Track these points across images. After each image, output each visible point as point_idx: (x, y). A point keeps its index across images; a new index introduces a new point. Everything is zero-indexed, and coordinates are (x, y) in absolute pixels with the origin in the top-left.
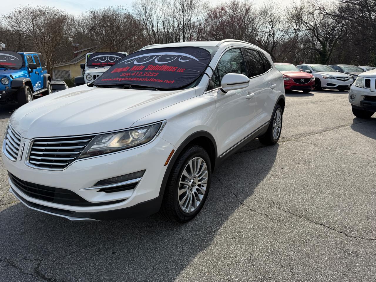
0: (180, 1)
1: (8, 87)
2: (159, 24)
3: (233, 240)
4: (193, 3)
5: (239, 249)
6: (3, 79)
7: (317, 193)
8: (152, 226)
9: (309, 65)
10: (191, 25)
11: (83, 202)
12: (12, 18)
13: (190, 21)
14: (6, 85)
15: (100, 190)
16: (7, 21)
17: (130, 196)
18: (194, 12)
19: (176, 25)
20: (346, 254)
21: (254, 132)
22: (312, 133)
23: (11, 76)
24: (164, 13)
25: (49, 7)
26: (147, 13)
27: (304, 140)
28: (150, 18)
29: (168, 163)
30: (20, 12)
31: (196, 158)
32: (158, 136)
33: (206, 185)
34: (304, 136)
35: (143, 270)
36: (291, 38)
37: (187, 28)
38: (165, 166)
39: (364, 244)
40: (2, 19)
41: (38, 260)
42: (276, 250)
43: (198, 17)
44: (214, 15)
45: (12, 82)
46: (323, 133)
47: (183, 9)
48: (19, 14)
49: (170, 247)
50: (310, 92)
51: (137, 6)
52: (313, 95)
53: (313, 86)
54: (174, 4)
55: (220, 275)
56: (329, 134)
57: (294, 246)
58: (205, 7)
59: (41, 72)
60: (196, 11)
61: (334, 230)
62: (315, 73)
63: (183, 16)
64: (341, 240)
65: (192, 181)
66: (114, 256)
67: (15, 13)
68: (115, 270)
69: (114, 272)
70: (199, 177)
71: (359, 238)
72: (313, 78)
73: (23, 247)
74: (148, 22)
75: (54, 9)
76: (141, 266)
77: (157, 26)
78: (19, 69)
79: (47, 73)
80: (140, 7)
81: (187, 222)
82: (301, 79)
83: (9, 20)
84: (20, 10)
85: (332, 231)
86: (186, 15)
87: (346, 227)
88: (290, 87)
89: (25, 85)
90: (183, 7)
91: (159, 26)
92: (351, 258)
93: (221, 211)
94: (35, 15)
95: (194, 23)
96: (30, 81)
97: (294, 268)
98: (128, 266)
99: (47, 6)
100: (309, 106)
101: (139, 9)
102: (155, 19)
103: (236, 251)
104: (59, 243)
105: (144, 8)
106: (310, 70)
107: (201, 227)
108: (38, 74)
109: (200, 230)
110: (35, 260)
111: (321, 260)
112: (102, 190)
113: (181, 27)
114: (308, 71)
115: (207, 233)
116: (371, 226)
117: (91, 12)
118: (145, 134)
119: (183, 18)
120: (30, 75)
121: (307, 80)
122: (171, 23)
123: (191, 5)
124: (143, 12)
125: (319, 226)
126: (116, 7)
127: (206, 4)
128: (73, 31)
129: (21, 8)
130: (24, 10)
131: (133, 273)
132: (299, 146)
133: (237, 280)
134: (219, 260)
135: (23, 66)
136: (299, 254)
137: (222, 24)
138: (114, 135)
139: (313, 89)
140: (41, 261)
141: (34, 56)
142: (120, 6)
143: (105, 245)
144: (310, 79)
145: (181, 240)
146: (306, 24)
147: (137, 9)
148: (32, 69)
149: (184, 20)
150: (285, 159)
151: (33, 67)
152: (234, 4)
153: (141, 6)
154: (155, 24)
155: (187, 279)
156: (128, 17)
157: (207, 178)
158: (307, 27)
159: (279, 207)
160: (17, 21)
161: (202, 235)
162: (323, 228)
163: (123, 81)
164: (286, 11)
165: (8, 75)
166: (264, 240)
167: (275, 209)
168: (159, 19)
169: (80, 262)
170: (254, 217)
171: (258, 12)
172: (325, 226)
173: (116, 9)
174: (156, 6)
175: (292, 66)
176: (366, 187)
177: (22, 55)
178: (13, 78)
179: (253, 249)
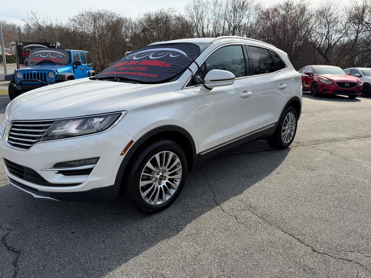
0: (232, 3)
1: (53, 81)
2: (209, 26)
3: (188, 237)
4: (245, 4)
5: (189, 247)
6: (50, 73)
7: (304, 202)
8: (119, 214)
9: (360, 69)
10: (241, 26)
11: (43, 182)
12: (76, 21)
13: (241, 23)
14: (52, 78)
15: (58, 172)
16: (72, 23)
17: (84, 181)
18: (246, 13)
19: (227, 27)
20: (302, 270)
21: (252, 133)
22: (335, 140)
23: (56, 71)
24: (215, 15)
25: (107, 10)
26: (199, 15)
27: (321, 146)
28: (201, 21)
29: (125, 153)
30: (83, 15)
31: (165, 152)
32: (115, 126)
33: (180, 180)
34: (324, 142)
35: (90, 252)
36: (351, 40)
37: (238, 30)
38: (121, 155)
39: (329, 262)
40: (68, 21)
41: (9, 229)
42: (227, 254)
43: (250, 19)
44: (266, 15)
45: (56, 76)
46: (348, 141)
47: (235, 10)
48: (82, 17)
49: (125, 235)
50: (356, 98)
51: (189, 9)
52: (359, 101)
53: (360, 91)
54: (226, 5)
55: (156, 268)
56: (354, 143)
57: (248, 253)
58: (257, 8)
59: (86, 68)
60: (247, 12)
61: (302, 242)
62: (365, 77)
63: (234, 17)
64: (304, 254)
65: (161, 174)
66: (72, 236)
67: (79, 16)
68: (66, 248)
69: (63, 250)
70: (169, 171)
71: (327, 255)
72: (361, 83)
73: (4, 217)
74: (199, 24)
75: (112, 12)
76: (90, 248)
77: (208, 27)
78: (66, 65)
79: (93, 70)
80: (192, 10)
81: (154, 214)
82: (345, 83)
83: (73, 22)
84: (83, 13)
85: (299, 243)
86: (237, 16)
87: (317, 242)
88: (332, 91)
89: (67, 79)
90: (235, 8)
91: (209, 28)
92: (305, 274)
93: (192, 208)
94: (96, 17)
95: (245, 24)
96: (73, 76)
97: (235, 274)
98: (79, 247)
99: (106, 10)
100: (347, 112)
101: (191, 12)
102: (206, 21)
103: (186, 248)
104: (33, 217)
105: (196, 10)
106: (360, 74)
107: (164, 221)
108: (83, 70)
109: (161, 224)
110: (7, 229)
111: (270, 271)
112: (60, 172)
113: (232, 29)
114: (358, 75)
115: (167, 227)
116: (348, 245)
117: (144, 15)
118: (101, 122)
119: (234, 20)
120: (74, 71)
121: (352, 84)
122: (222, 24)
123: (243, 6)
124: (195, 14)
125: (286, 236)
126: (167, 9)
127: (259, 5)
128: (130, 33)
129: (84, 11)
130: (87, 13)
131: (80, 253)
132: (311, 153)
133: (171, 276)
134: (164, 254)
135: (69, 62)
136: (249, 261)
137: (274, 26)
138: (73, 121)
139: (360, 94)
140: (12, 231)
141: (81, 54)
142: (171, 8)
143: (69, 225)
144: (356, 83)
145: (138, 230)
146: (368, 24)
147: (189, 12)
148: (76, 65)
149: (235, 22)
150: (288, 164)
151: (78, 64)
152: (287, 4)
153: (193, 8)
154: (205, 26)
155: (124, 267)
156: (179, 19)
157: (181, 174)
158: (368, 28)
159: (254, 212)
160: (80, 24)
161: (160, 228)
162: (290, 238)
163: (117, 74)
164: (344, 11)
165: (54, 70)
166: (220, 242)
167: (248, 212)
168: (210, 20)
169: (41, 237)
170: (222, 218)
171: (314, 12)
172: (294, 237)
173: (167, 11)
174: (208, 8)
175: (338, 69)
176: (366, 202)
177: (69, 53)
178: (58, 73)
179: (204, 248)
